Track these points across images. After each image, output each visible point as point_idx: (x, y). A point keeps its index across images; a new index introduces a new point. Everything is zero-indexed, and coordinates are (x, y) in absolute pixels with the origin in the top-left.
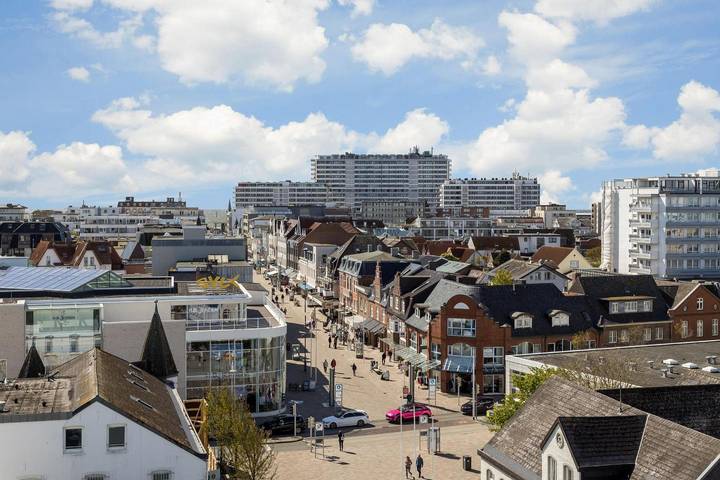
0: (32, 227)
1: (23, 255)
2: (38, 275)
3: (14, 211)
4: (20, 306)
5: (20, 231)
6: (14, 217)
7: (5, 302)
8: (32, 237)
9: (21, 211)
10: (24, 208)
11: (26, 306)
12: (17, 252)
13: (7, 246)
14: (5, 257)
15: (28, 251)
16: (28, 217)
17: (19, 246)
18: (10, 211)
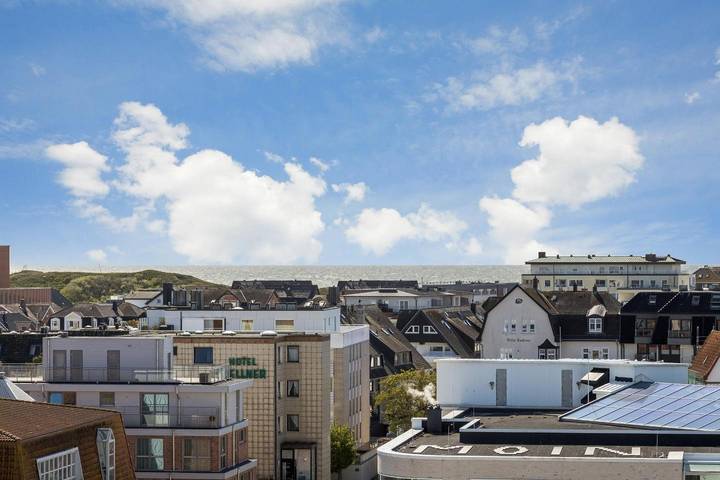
0: (695, 303)
1: (676, 359)
2: (706, 401)
3: (660, 269)
4: (673, 463)
5: (670, 309)
6: (659, 280)
7: (645, 454)
8: (695, 322)
9: (674, 267)
10: (679, 262)
11: (685, 464)
12: (665, 352)
13: (646, 340)
14: (643, 362)
15: (687, 351)
16: (686, 281)
17: (670, 341)
18: (651, 269)
